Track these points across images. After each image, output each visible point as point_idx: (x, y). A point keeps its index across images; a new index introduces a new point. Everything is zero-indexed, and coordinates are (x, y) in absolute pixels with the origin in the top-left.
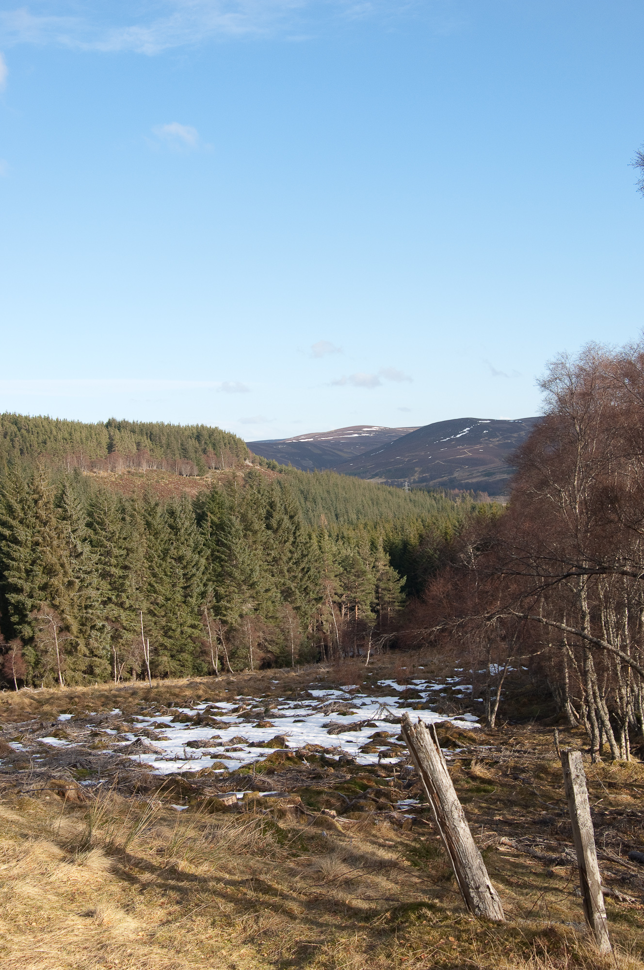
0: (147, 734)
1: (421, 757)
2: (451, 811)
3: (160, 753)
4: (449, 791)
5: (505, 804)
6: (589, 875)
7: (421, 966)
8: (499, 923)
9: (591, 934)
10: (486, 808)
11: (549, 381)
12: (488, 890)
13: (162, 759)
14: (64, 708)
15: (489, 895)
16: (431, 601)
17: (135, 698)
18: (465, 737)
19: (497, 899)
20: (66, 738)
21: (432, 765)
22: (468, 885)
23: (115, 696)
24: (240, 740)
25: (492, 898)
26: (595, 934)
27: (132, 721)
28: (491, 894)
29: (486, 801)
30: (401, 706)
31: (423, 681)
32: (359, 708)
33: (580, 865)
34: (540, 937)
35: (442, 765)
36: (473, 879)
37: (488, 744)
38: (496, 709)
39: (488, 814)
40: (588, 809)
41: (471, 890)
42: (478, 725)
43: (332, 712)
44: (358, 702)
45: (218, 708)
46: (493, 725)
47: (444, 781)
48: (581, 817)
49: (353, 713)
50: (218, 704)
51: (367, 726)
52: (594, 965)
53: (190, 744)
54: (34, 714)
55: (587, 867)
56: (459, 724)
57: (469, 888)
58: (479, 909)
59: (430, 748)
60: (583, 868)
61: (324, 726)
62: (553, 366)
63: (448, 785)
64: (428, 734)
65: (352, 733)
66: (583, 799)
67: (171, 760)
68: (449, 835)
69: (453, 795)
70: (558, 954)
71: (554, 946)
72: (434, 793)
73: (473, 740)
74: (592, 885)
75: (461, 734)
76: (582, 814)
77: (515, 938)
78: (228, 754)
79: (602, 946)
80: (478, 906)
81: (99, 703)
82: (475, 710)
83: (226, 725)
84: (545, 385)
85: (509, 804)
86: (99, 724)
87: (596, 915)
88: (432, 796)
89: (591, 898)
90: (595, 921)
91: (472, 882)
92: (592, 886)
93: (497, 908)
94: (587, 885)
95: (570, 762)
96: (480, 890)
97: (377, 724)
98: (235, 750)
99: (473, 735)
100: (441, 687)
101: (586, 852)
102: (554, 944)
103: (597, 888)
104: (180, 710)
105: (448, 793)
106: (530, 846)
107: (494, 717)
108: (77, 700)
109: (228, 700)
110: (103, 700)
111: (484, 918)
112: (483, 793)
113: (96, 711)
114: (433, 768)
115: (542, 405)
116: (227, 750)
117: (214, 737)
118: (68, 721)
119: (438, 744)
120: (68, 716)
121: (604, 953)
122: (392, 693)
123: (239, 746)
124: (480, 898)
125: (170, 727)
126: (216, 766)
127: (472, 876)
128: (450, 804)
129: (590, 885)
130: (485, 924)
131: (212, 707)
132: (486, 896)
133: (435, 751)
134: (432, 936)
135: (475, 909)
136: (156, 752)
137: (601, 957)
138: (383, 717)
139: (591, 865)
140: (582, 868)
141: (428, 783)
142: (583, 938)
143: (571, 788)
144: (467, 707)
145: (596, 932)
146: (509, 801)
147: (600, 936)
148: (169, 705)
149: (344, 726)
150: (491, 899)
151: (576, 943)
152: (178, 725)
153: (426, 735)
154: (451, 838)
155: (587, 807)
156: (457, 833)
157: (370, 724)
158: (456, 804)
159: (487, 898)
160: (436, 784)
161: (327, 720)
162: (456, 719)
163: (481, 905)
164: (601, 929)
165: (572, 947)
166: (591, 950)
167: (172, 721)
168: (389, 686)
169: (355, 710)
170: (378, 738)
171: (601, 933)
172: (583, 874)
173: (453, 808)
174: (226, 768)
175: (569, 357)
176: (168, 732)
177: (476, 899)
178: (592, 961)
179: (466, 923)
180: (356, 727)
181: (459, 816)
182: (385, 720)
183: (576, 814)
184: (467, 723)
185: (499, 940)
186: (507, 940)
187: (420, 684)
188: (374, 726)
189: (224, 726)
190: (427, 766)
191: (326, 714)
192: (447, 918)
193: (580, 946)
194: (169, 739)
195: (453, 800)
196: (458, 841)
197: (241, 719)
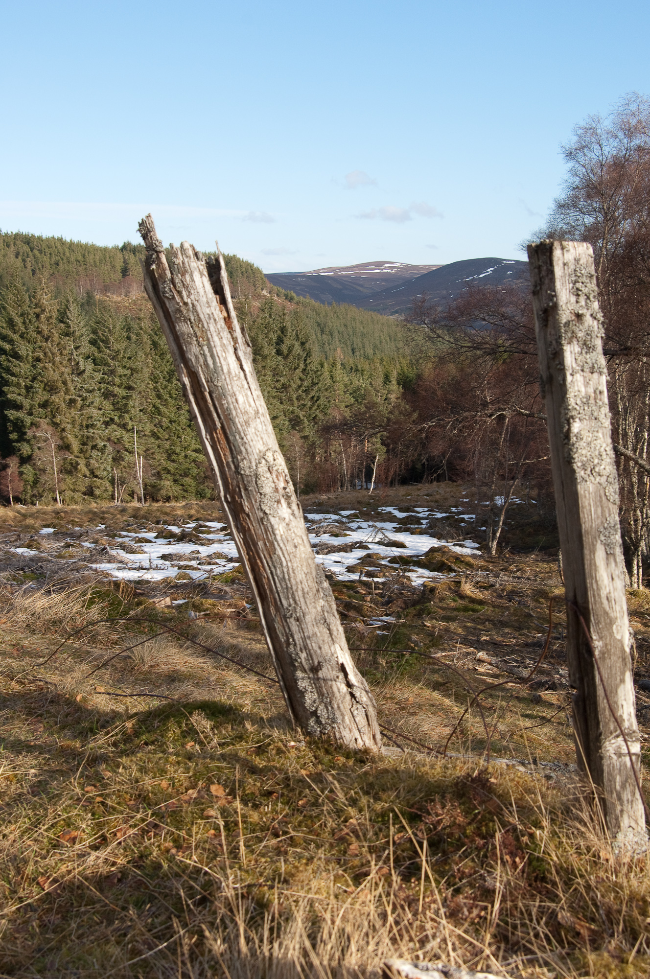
0: (123, 547)
1: (183, 334)
2: (257, 476)
3: (126, 564)
4: (253, 425)
5: (494, 625)
6: (598, 623)
7: (100, 861)
8: (362, 756)
9: (590, 800)
10: (471, 627)
11: (576, 149)
12: (341, 676)
13: (124, 568)
14: (48, 523)
15: (344, 688)
16: (424, 393)
17: (123, 516)
18: (462, 562)
19: (364, 699)
20: (38, 548)
21: (212, 356)
22: (292, 661)
23: (103, 513)
24: (220, 555)
25: (352, 695)
26: (603, 801)
27: (115, 535)
28: (349, 685)
29: (473, 621)
30: (397, 530)
31: (426, 509)
32: (354, 531)
33: (571, 595)
34: (443, 797)
35: (238, 359)
36: (306, 647)
37: (487, 569)
38: (498, 535)
39: (473, 635)
40: (607, 423)
41: (299, 674)
42: (480, 553)
43: (325, 533)
44: (354, 525)
45: (206, 526)
46: (494, 552)
47: (241, 399)
48: (582, 444)
49: (346, 535)
50: (208, 524)
51: (358, 547)
52: (594, 900)
53: (164, 557)
54: (16, 527)
55: (591, 600)
56: (458, 550)
57: (295, 669)
58: (318, 722)
59: (208, 311)
60: (580, 600)
61: (313, 546)
62: (581, 131)
63: (251, 412)
64: (201, 274)
65: (342, 554)
66: (591, 391)
67: (135, 569)
68: (251, 536)
69: (265, 437)
70: (485, 856)
71: (479, 828)
72: (215, 429)
73: (471, 566)
74: (603, 653)
75: (458, 559)
76: (585, 434)
77: (377, 798)
78: (199, 567)
79: (620, 836)
80: (314, 713)
81: (86, 519)
82: (476, 537)
83: (210, 542)
84: (570, 155)
85: (500, 624)
86: (79, 536)
87: (612, 746)
88: (212, 438)
89: (600, 692)
90: (606, 762)
91: (303, 655)
92: (603, 658)
93: (361, 719)
94: (590, 651)
95: (558, 271)
96: (320, 674)
97: (370, 546)
98: (209, 564)
99: (472, 561)
100: (444, 515)
101: (593, 551)
102: (480, 822)
103: (619, 664)
104: (170, 528)
105: (251, 431)
106: (519, 667)
107: (495, 543)
108: (62, 514)
109: (219, 520)
110: (91, 516)
111: (328, 741)
112: (471, 613)
113: (81, 526)
114: (214, 363)
115: (566, 177)
116: (199, 564)
117: (193, 552)
118: (49, 535)
119: (231, 306)
120: (51, 530)
121: (626, 860)
122: (391, 518)
123: (217, 561)
124: (321, 694)
125: (150, 542)
126: (179, 577)
127: (304, 639)
128: (254, 458)
129: (597, 653)
130: (327, 758)
131: (201, 526)
132: (335, 689)
133: (222, 323)
134: (170, 779)
135: (308, 719)
136: (121, 562)
137: (617, 873)
138: (377, 540)
139: (603, 593)
140: (575, 602)
141: (202, 404)
142: (567, 811)
143: (557, 355)
144: (468, 534)
145: (606, 795)
146: (500, 622)
147: (619, 808)
148: (158, 523)
149: (334, 547)
150: (348, 697)
151: (545, 823)
152: (161, 541)
153: (197, 276)
154: (255, 545)
155: (602, 417)
156: (269, 531)
157: (362, 546)
158: (270, 459)
159: (337, 694)
160: (222, 405)
161: (316, 540)
162: (454, 545)
163: (322, 712)
164: (623, 786)
165: (532, 836)
166: (588, 849)
167: (156, 537)
168: (390, 513)
169: (348, 533)
170: (368, 560)
171: (620, 799)
172: (578, 623)
173: (262, 469)
174: (191, 578)
175: (601, 121)
176: (147, 547)
177: (310, 698)
178: (588, 887)
179: (279, 751)
180: (346, 548)
181: (276, 490)
182: (379, 543)
183: (567, 436)
184: (467, 549)
185: (333, 801)
186: (353, 802)
187: (422, 512)
188: (366, 548)
189: (207, 542)
190: (197, 358)
191: (317, 535)
192: (240, 738)
193: (554, 834)
194: (146, 553)
195: (263, 449)
196: (271, 551)
197: (228, 537)
